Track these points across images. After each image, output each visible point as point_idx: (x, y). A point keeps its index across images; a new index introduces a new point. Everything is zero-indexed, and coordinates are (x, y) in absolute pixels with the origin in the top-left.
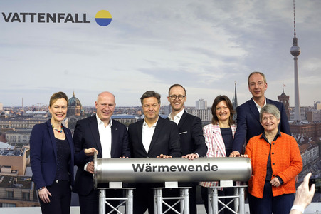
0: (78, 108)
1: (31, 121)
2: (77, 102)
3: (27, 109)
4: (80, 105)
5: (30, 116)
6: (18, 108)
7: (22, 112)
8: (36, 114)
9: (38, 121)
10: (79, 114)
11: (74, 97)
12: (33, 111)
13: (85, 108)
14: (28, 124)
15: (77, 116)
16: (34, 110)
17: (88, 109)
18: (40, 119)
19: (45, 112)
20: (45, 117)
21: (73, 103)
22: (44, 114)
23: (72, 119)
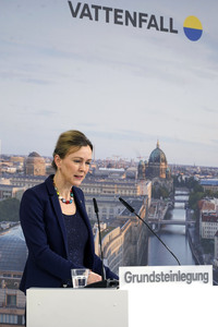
0: (163, 166)
1: (106, 183)
2: (162, 157)
3: (100, 164)
4: (165, 161)
5: (104, 176)
7: (94, 169)
8: (112, 172)
9: (114, 183)
10: (164, 176)
11: (158, 148)
12: (108, 167)
13: (171, 166)
14: (102, 188)
15: (161, 179)
16: (110, 166)
17: (176, 168)
18: (117, 181)
19: (122, 170)
20: (123, 177)
21: (157, 157)
22: (122, 174)
23: (156, 183)
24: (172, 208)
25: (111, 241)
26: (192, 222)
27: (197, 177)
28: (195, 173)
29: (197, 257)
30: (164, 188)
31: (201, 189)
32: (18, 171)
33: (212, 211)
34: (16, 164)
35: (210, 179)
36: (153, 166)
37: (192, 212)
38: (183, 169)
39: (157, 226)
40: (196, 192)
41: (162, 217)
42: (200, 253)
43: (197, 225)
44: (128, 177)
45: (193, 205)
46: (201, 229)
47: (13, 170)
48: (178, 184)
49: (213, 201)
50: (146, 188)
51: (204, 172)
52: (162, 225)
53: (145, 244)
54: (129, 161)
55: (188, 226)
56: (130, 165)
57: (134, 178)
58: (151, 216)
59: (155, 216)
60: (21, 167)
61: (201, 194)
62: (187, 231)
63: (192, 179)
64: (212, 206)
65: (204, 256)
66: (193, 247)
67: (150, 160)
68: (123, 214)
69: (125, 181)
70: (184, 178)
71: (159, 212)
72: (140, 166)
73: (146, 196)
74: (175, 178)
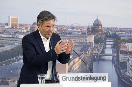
0: (100, 28)
1: (71, 36)
2: (100, 23)
3: (68, 27)
4: (101, 25)
5: (70, 33)
6: (62, 26)
7: (65, 30)
8: (74, 31)
9: (75, 37)
10: (101, 33)
11: (97, 19)
13: (104, 28)
14: (69, 39)
15: (99, 34)
16: (73, 28)
17: (106, 29)
18: (77, 35)
19: (79, 30)
20: (80, 33)
21: (97, 24)
22: (79, 32)
23: (97, 36)
24: (105, 48)
25: (74, 64)
26: (115, 55)
27: (118, 33)
28: (117, 31)
29: (118, 71)
30: (101, 38)
31: (119, 39)
32: (27, 31)
33: (125, 49)
34: (26, 28)
35: (124, 34)
36: (95, 28)
37: (115, 50)
38: (110, 29)
39: (97, 57)
40: (117, 40)
41: (100, 52)
42: (119, 69)
43: (118, 56)
44: (82, 34)
45: (116, 47)
46: (120, 58)
47: (25, 31)
48: (108, 37)
49: (126, 45)
50: (91, 39)
51: (121, 30)
52: (100, 56)
53: (91, 65)
54: (83, 26)
55: (113, 57)
56: (83, 28)
57: (86, 34)
58: (94, 52)
59: (96, 52)
60: (29, 30)
61: (119, 41)
62: (113, 59)
63: (115, 34)
64: (125, 47)
65: (122, 71)
66: (116, 66)
67: (94, 25)
68: (80, 51)
69: (81, 36)
70: (111, 33)
71: (98, 50)
72: (88, 28)
73: (91, 42)
74: (106, 34)
